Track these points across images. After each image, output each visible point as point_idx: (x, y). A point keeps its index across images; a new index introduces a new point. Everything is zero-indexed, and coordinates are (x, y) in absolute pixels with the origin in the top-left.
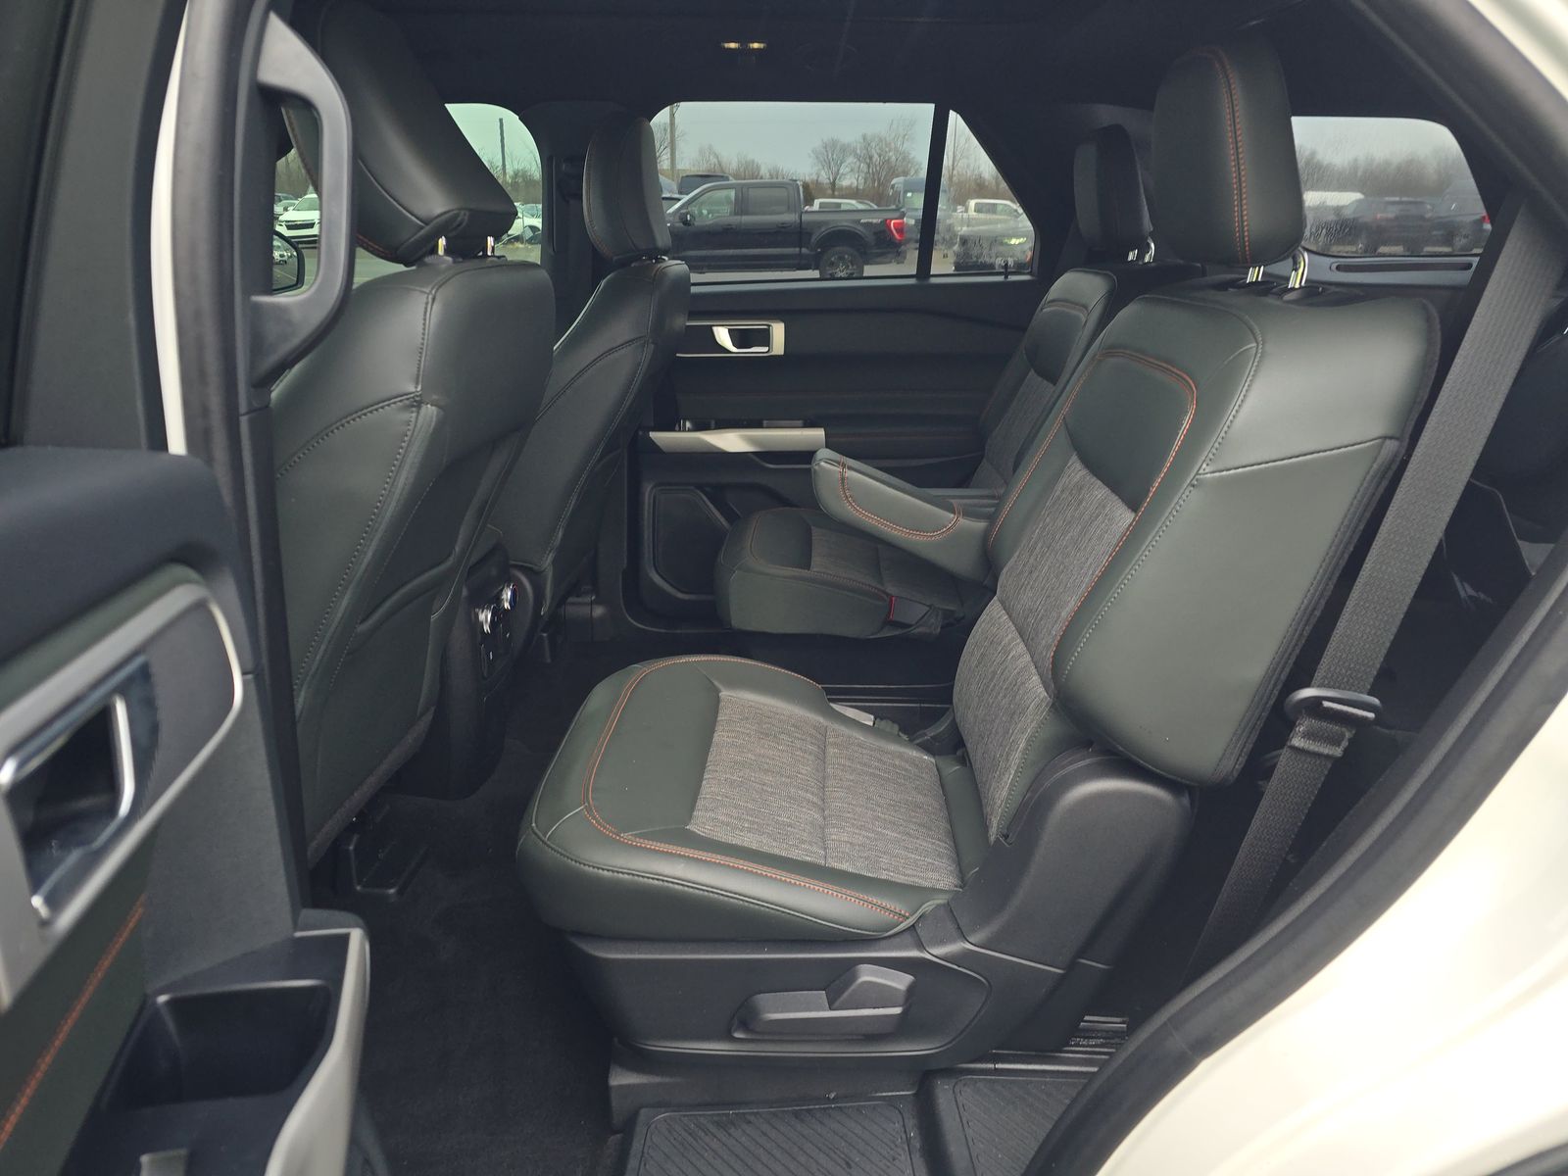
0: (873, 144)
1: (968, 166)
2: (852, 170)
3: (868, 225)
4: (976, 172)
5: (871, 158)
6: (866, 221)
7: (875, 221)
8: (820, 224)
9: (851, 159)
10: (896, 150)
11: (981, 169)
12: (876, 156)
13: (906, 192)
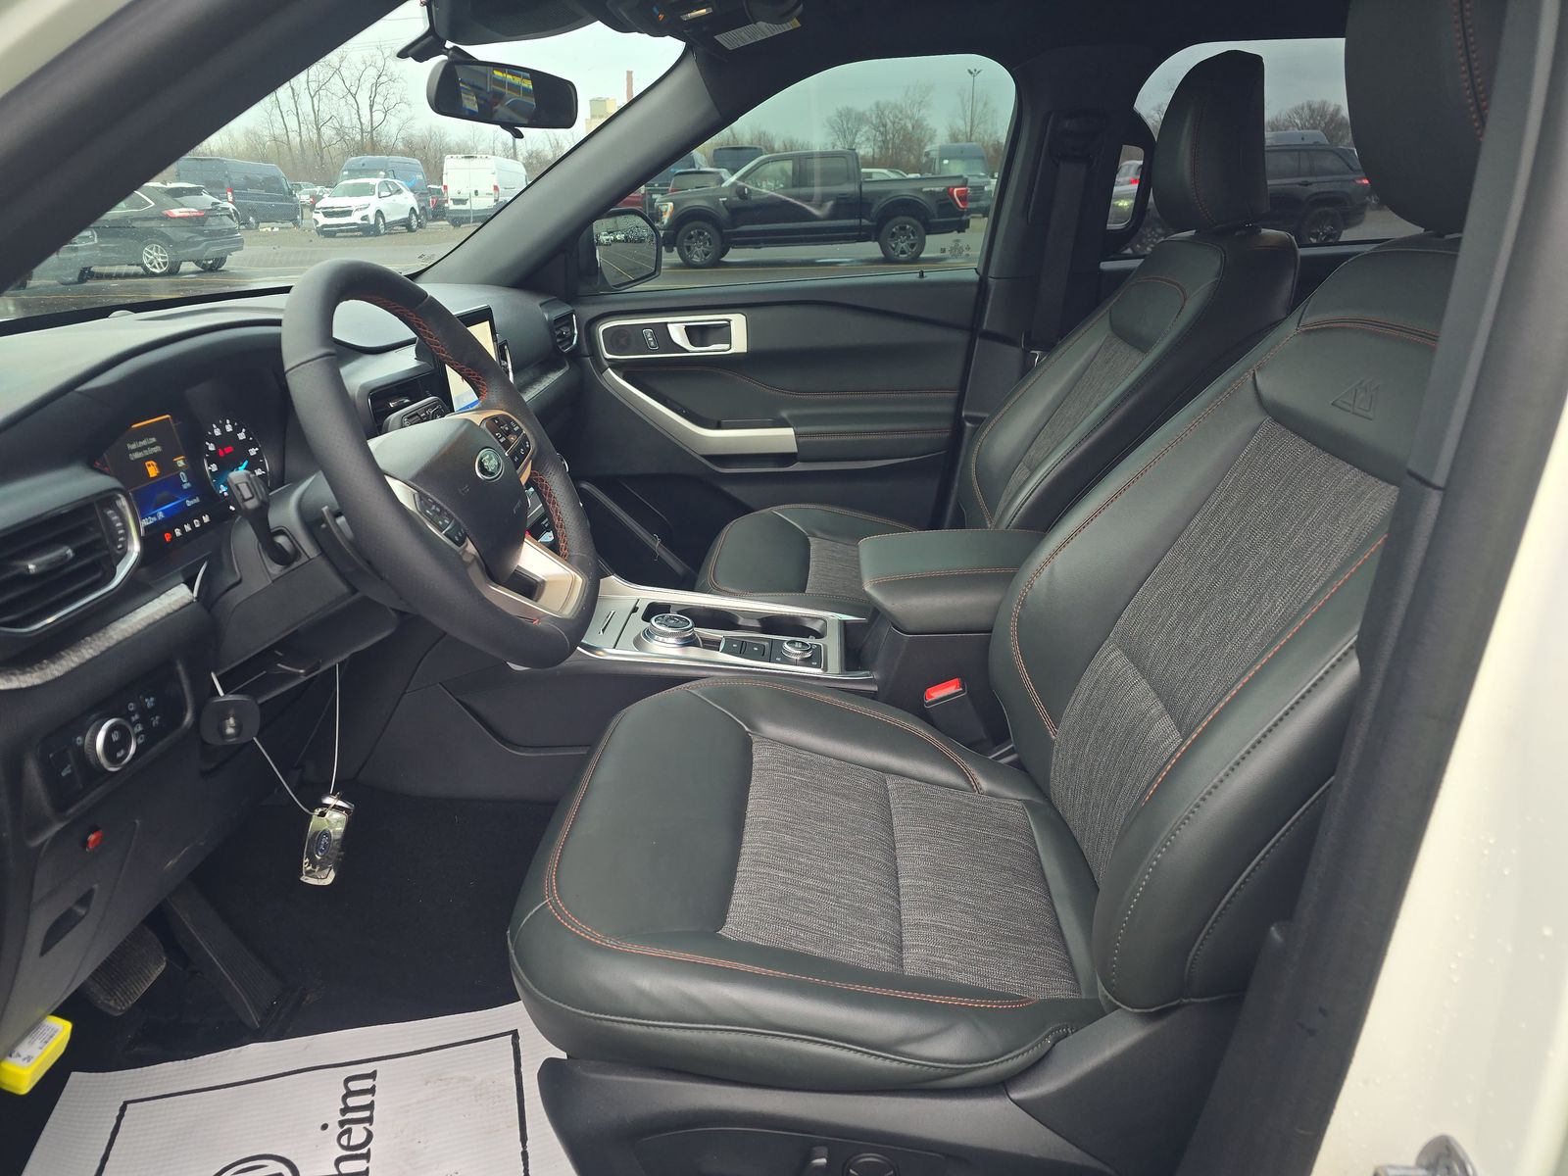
0: (887, 112)
1: (985, 131)
2: (868, 139)
3: (932, 194)
4: (993, 138)
5: (885, 126)
6: (928, 189)
7: (937, 189)
8: (880, 194)
9: (865, 128)
10: (911, 118)
11: (999, 135)
12: (890, 125)
13: (942, 159)
